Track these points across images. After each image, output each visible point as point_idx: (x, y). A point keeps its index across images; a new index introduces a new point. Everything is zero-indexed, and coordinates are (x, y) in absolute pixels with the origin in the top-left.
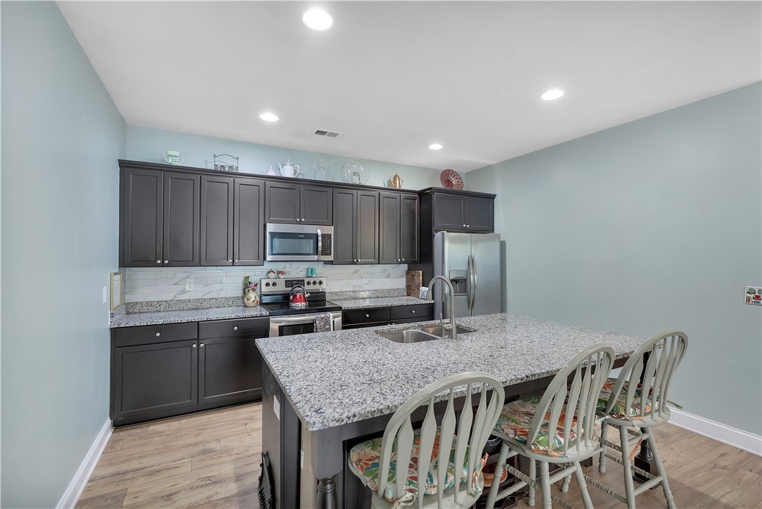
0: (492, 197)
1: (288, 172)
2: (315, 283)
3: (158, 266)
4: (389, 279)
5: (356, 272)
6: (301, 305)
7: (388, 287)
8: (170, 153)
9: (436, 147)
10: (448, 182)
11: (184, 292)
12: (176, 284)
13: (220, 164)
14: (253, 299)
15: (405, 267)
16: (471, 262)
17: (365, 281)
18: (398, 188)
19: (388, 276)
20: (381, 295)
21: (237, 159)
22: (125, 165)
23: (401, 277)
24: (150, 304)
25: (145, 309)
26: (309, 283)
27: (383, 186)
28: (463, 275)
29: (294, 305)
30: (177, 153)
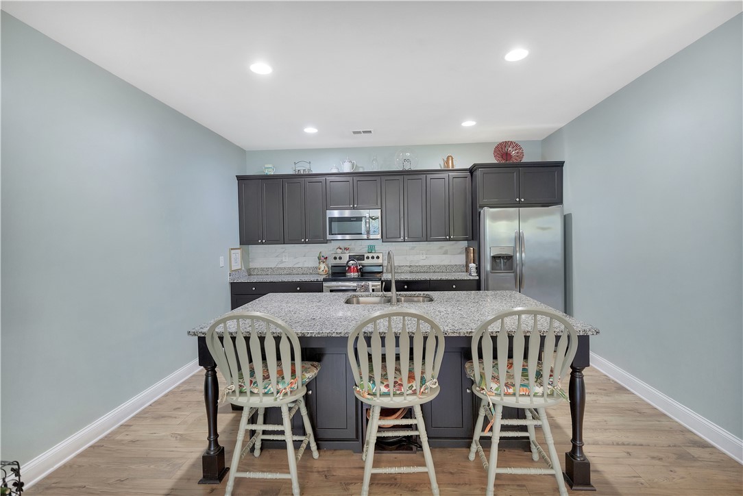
0: (560, 165)
1: (347, 168)
2: (373, 258)
3: (260, 244)
4: (446, 256)
5: (413, 248)
6: (354, 275)
7: (446, 263)
8: (266, 166)
9: (469, 123)
10: (507, 155)
11: (282, 262)
12: (277, 256)
13: (297, 169)
14: (322, 269)
15: (465, 244)
16: (519, 239)
17: (421, 257)
18: (451, 168)
19: (446, 253)
20: (437, 270)
21: (310, 163)
22: (241, 179)
23: (460, 253)
24: (262, 269)
25: (260, 273)
26: (368, 258)
27: (439, 168)
28: (510, 253)
29: (348, 274)
30: (270, 166)
